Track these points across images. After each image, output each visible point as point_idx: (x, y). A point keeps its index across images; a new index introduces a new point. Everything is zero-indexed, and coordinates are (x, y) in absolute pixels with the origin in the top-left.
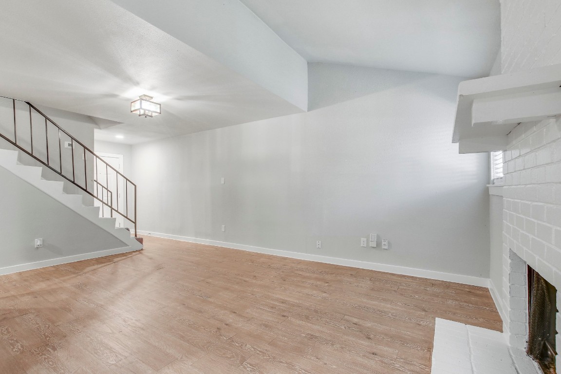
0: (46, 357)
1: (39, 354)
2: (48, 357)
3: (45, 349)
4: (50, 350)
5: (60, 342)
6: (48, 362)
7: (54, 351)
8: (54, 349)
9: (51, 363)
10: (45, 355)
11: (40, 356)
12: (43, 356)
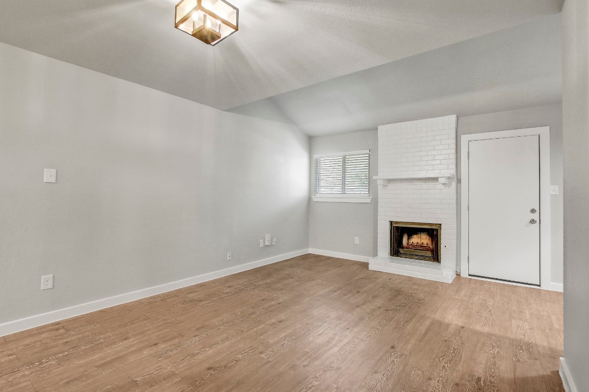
0: (491, 378)
1: (494, 386)
2: (490, 377)
3: (485, 386)
4: (482, 382)
5: (467, 383)
6: (493, 373)
7: (480, 378)
8: (479, 379)
9: (493, 370)
10: (490, 381)
11: (494, 383)
12: (492, 380)
